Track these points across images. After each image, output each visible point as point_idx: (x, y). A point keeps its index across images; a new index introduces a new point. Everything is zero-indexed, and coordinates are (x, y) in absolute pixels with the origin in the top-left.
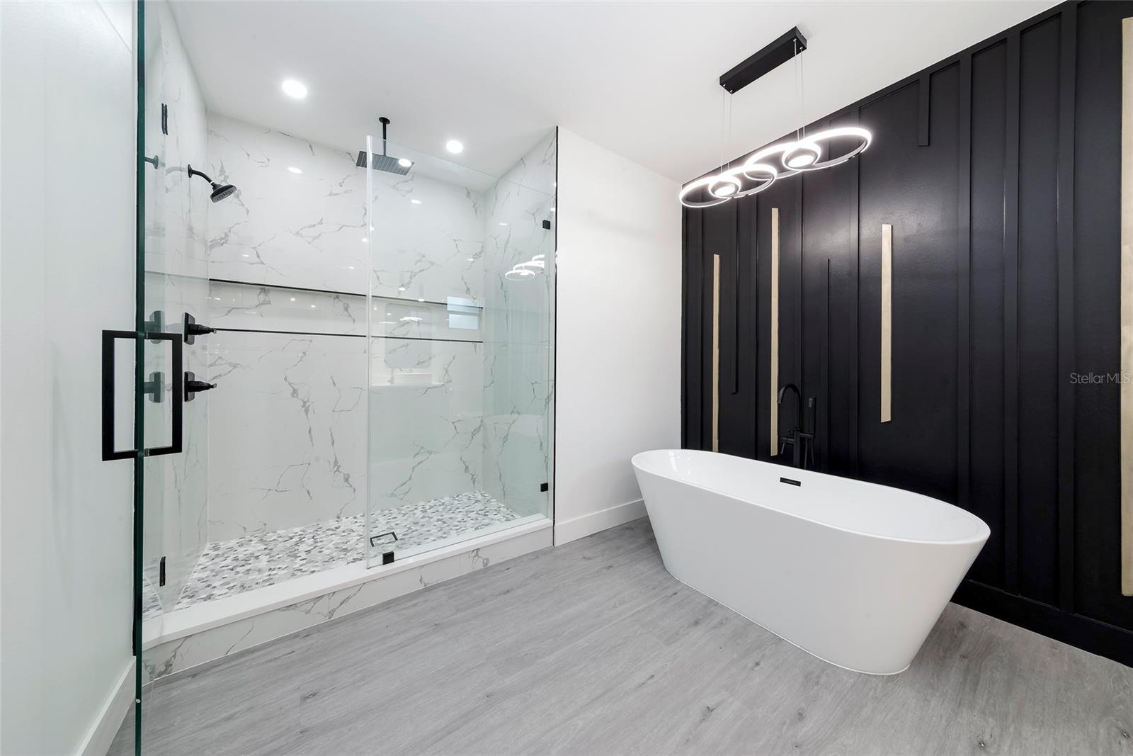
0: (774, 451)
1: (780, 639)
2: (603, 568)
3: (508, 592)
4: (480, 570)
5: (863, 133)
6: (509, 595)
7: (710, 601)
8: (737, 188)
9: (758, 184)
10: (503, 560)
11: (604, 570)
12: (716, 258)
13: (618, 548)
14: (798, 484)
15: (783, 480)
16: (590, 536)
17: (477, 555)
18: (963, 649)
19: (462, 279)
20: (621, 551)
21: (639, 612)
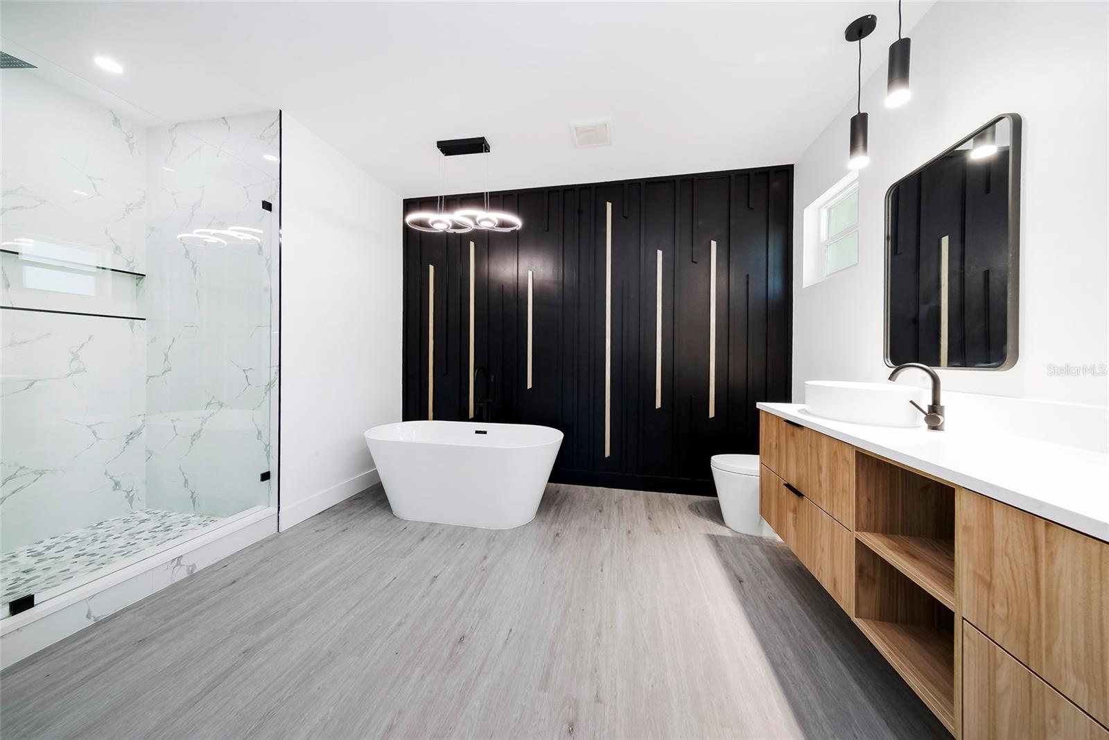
0: (471, 415)
1: (475, 528)
2: (339, 532)
3: (234, 582)
4: (186, 578)
5: (517, 221)
6: (235, 584)
7: (431, 524)
8: (449, 226)
9: (461, 228)
10: (216, 561)
11: (340, 534)
12: (431, 268)
13: (350, 515)
14: (485, 433)
15: (477, 432)
16: (319, 514)
17: (179, 564)
18: (556, 502)
19: (106, 233)
20: (354, 516)
21: (378, 548)
